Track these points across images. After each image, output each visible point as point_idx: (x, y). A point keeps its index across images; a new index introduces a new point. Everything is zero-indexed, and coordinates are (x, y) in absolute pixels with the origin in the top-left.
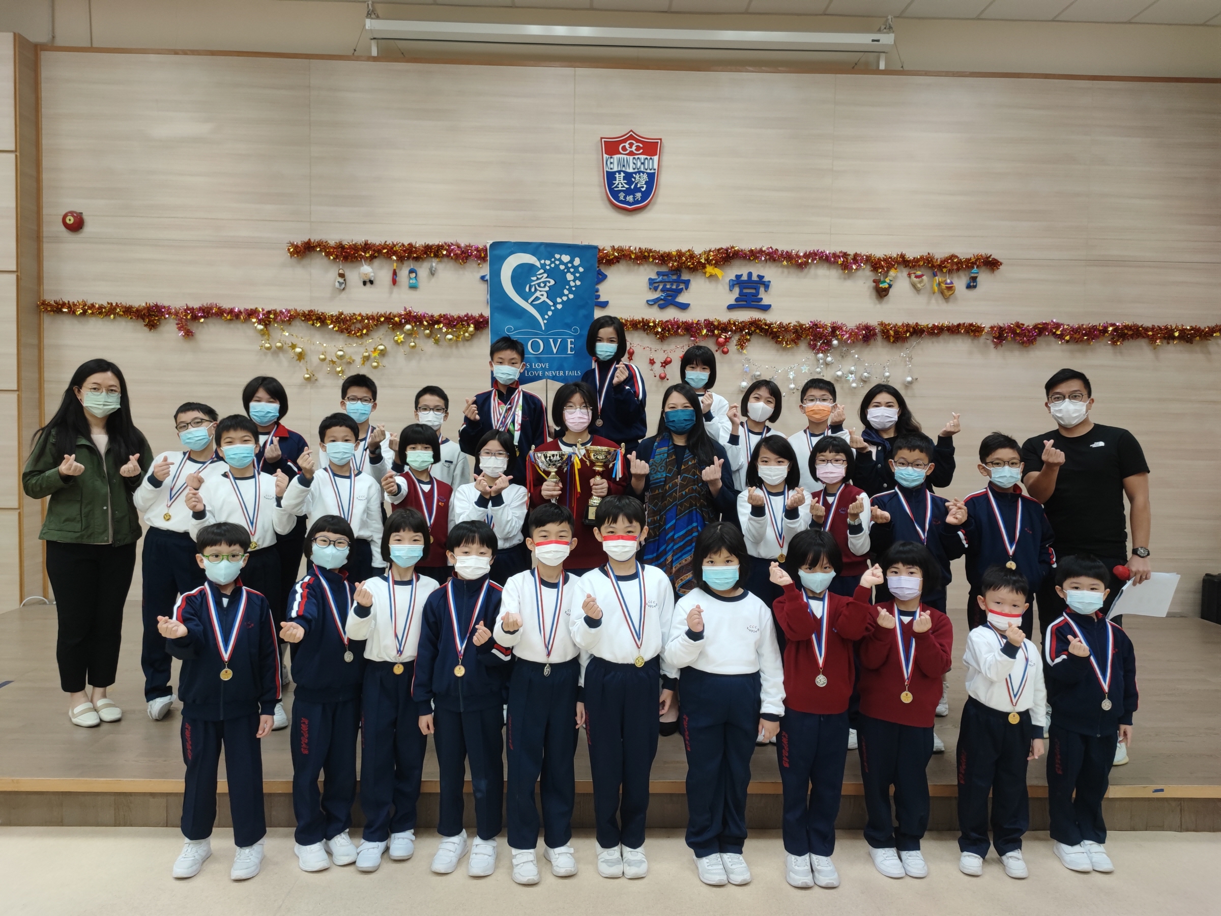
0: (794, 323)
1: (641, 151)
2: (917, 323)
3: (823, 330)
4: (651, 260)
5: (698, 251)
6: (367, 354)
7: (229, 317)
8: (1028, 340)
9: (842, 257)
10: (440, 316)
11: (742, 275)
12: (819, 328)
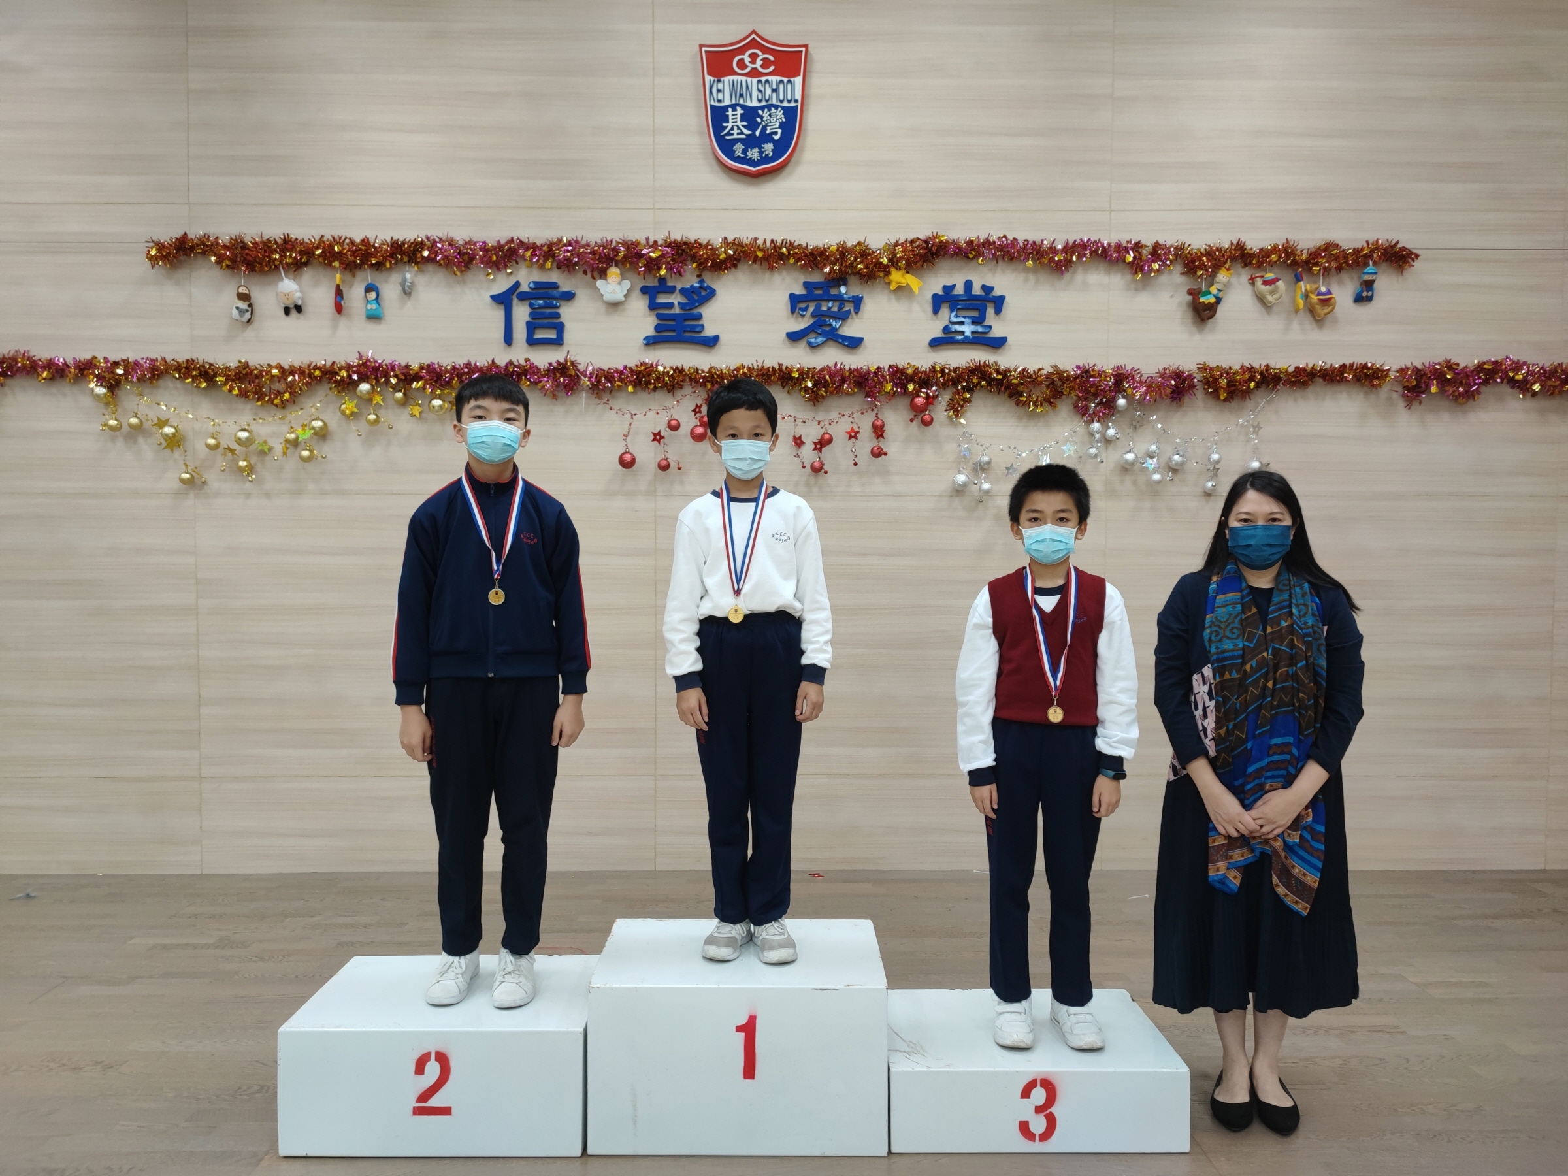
0: (1048, 369)
1: (772, 68)
2: (1267, 365)
3: (1100, 381)
4: (792, 261)
5: (876, 242)
6: (293, 436)
7: (45, 374)
8: (1467, 392)
9: (1132, 249)
10: (422, 368)
11: (955, 285)
12: (1091, 377)
